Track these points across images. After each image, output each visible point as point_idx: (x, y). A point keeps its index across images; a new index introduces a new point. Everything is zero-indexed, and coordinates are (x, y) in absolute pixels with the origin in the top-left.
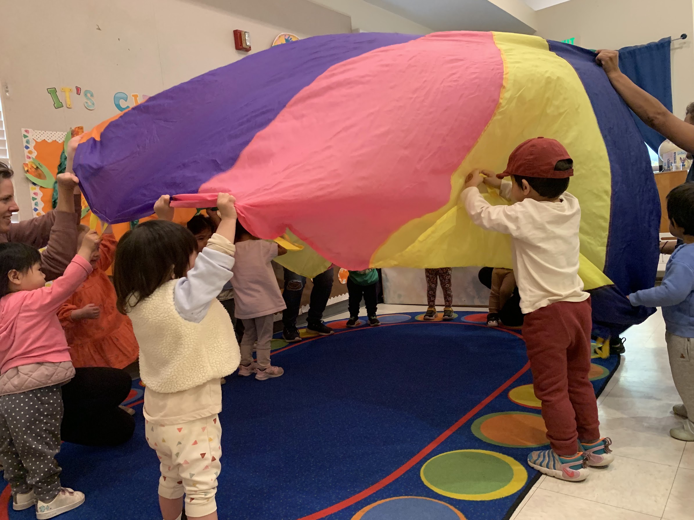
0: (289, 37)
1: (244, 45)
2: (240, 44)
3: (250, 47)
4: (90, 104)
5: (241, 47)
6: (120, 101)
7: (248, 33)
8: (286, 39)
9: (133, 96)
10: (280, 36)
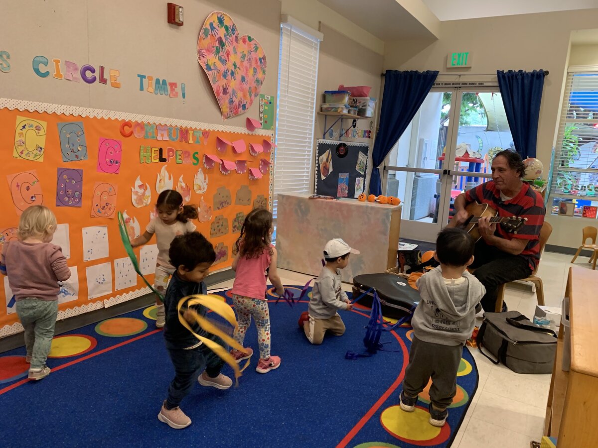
0: (221, 16)
1: (177, 20)
2: (173, 18)
3: (183, 23)
4: (5, 66)
5: (173, 21)
6: (39, 65)
7: (183, 8)
8: (218, 17)
9: (54, 61)
10: (213, 14)
